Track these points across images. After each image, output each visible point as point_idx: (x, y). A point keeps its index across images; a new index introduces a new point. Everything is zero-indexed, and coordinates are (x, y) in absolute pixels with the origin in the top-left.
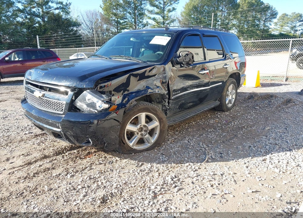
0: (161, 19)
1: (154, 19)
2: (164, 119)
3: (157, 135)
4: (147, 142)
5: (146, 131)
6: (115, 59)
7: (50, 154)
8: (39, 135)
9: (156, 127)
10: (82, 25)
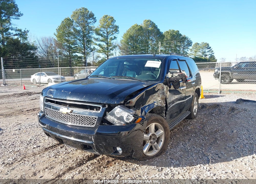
0: (104, 45)
1: (99, 45)
2: (168, 128)
3: (162, 142)
4: (155, 149)
5: (154, 139)
6: (119, 79)
7: (73, 165)
8: (48, 148)
9: (161, 136)
10: (39, 49)
